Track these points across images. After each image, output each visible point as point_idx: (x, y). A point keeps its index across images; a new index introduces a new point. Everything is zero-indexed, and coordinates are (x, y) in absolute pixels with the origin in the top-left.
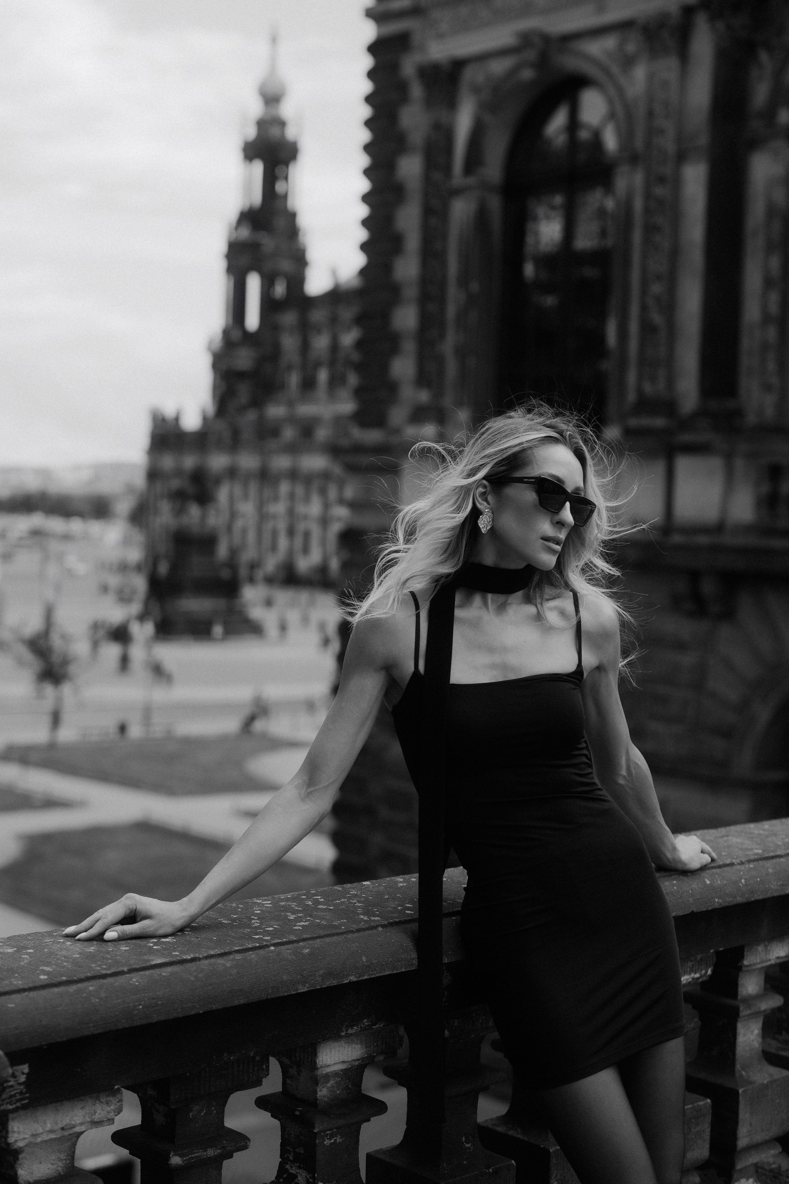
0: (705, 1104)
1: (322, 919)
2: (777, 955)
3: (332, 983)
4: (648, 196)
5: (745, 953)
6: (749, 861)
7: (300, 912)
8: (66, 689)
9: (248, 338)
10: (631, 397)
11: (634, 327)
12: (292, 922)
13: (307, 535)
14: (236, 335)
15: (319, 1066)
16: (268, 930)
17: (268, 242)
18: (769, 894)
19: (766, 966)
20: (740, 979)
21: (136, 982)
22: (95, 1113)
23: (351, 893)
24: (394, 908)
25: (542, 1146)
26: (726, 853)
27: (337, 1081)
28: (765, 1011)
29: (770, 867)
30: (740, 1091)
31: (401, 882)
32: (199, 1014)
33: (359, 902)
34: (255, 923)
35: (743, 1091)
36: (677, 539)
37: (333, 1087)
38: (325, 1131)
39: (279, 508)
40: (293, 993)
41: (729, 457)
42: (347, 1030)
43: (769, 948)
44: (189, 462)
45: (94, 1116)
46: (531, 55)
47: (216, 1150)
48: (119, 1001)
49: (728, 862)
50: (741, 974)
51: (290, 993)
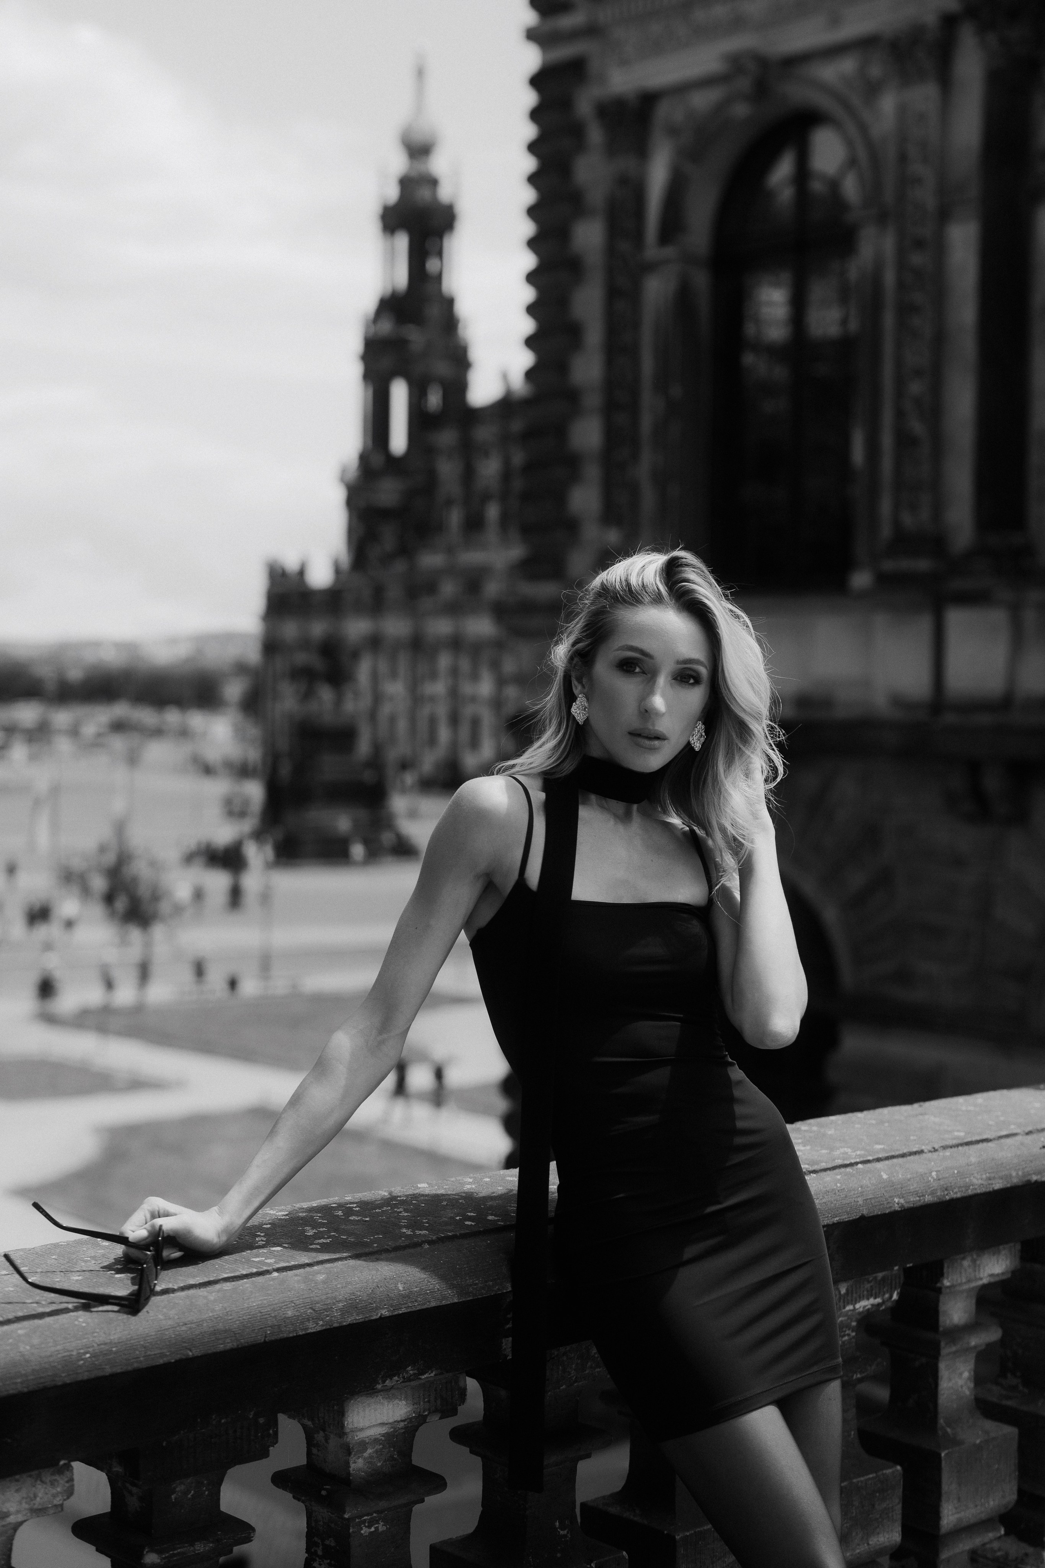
0: (893, 1472)
1: (349, 1234)
2: (990, 1272)
3: (356, 1319)
4: (902, 265)
5: (945, 1270)
6: (945, 1148)
7: (322, 1225)
8: (158, 931)
9: (394, 464)
10: (886, 531)
11: (887, 440)
12: (310, 1239)
13: (475, 723)
14: (378, 461)
15: (348, 1431)
16: (274, 1251)
17: (416, 337)
18: (970, 1191)
19: (976, 1287)
20: (941, 1304)
21: (83, 1322)
22: (35, 1496)
23: (399, 1198)
24: (451, 1218)
25: (665, 1532)
26: (915, 1138)
27: (376, 1450)
28: (975, 1347)
29: (973, 1155)
30: (943, 1455)
31: (470, 1183)
32: (170, 1363)
33: (406, 1211)
34: (259, 1241)
35: (945, 1455)
36: (950, 718)
37: (371, 1457)
38: (360, 1517)
39: (438, 688)
40: (300, 1333)
41: (1015, 610)
42: (384, 1382)
43: (978, 1262)
44: (318, 629)
45: (34, 1502)
46: (744, 84)
47: (207, 1543)
48: (59, 1348)
49: (915, 1150)
50: (942, 1298)
51: (296, 1333)
